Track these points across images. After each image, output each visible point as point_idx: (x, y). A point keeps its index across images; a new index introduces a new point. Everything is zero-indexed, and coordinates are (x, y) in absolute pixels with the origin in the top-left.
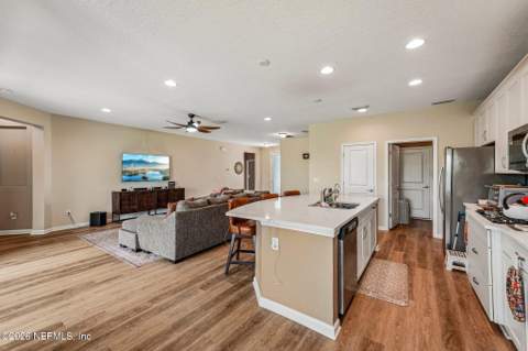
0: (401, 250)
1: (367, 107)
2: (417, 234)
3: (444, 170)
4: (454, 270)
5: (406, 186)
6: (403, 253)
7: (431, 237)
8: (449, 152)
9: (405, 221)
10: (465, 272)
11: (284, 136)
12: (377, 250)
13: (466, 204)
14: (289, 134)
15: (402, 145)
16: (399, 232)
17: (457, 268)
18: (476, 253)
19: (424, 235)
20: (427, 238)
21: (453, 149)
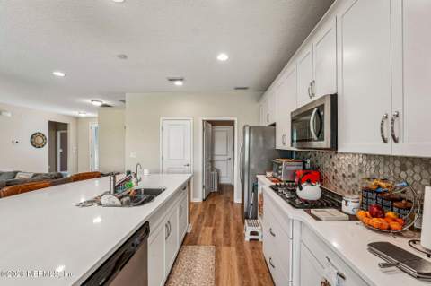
0: (211, 226)
1: (182, 80)
2: (223, 201)
3: (243, 146)
4: (251, 240)
5: (216, 158)
6: (212, 228)
7: (232, 202)
8: (247, 129)
9: (215, 189)
10: (258, 240)
11: (99, 104)
12: (189, 231)
13: (258, 176)
14: (104, 102)
15: (214, 123)
16: (210, 202)
17: (253, 237)
18: (274, 235)
19: (228, 201)
20: (230, 204)
21: (250, 128)
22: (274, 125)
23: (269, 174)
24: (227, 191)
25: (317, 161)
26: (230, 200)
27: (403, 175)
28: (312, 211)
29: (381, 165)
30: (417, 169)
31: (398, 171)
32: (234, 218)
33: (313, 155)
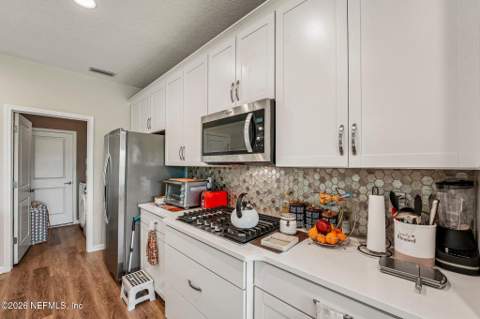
2: (65, 256)
7: (84, 253)
9: (41, 237)
13: (140, 206)
17: (140, 299)
18: (199, 290)
19: (74, 253)
20: (79, 257)
21: (127, 133)
22: (162, 133)
23: (159, 201)
24: (66, 237)
25: (222, 179)
26: (78, 251)
27: (322, 187)
28: (264, 241)
29: (301, 179)
30: (335, 180)
31: (317, 183)
32: (96, 280)
33: (216, 172)
